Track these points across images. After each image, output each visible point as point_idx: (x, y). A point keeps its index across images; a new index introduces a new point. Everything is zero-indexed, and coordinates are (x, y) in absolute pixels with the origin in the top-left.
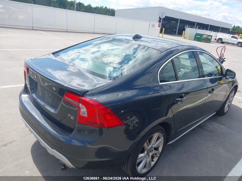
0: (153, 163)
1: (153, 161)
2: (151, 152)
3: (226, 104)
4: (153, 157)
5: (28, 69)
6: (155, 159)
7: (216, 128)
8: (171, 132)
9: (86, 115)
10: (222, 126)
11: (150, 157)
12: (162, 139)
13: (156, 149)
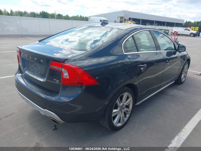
0: (126, 119)
1: (126, 117)
2: (123, 109)
3: (183, 75)
4: (125, 114)
5: (20, 53)
6: (128, 116)
7: (176, 93)
8: (137, 93)
9: (68, 77)
10: (180, 92)
11: (123, 113)
12: (131, 99)
13: (127, 107)
